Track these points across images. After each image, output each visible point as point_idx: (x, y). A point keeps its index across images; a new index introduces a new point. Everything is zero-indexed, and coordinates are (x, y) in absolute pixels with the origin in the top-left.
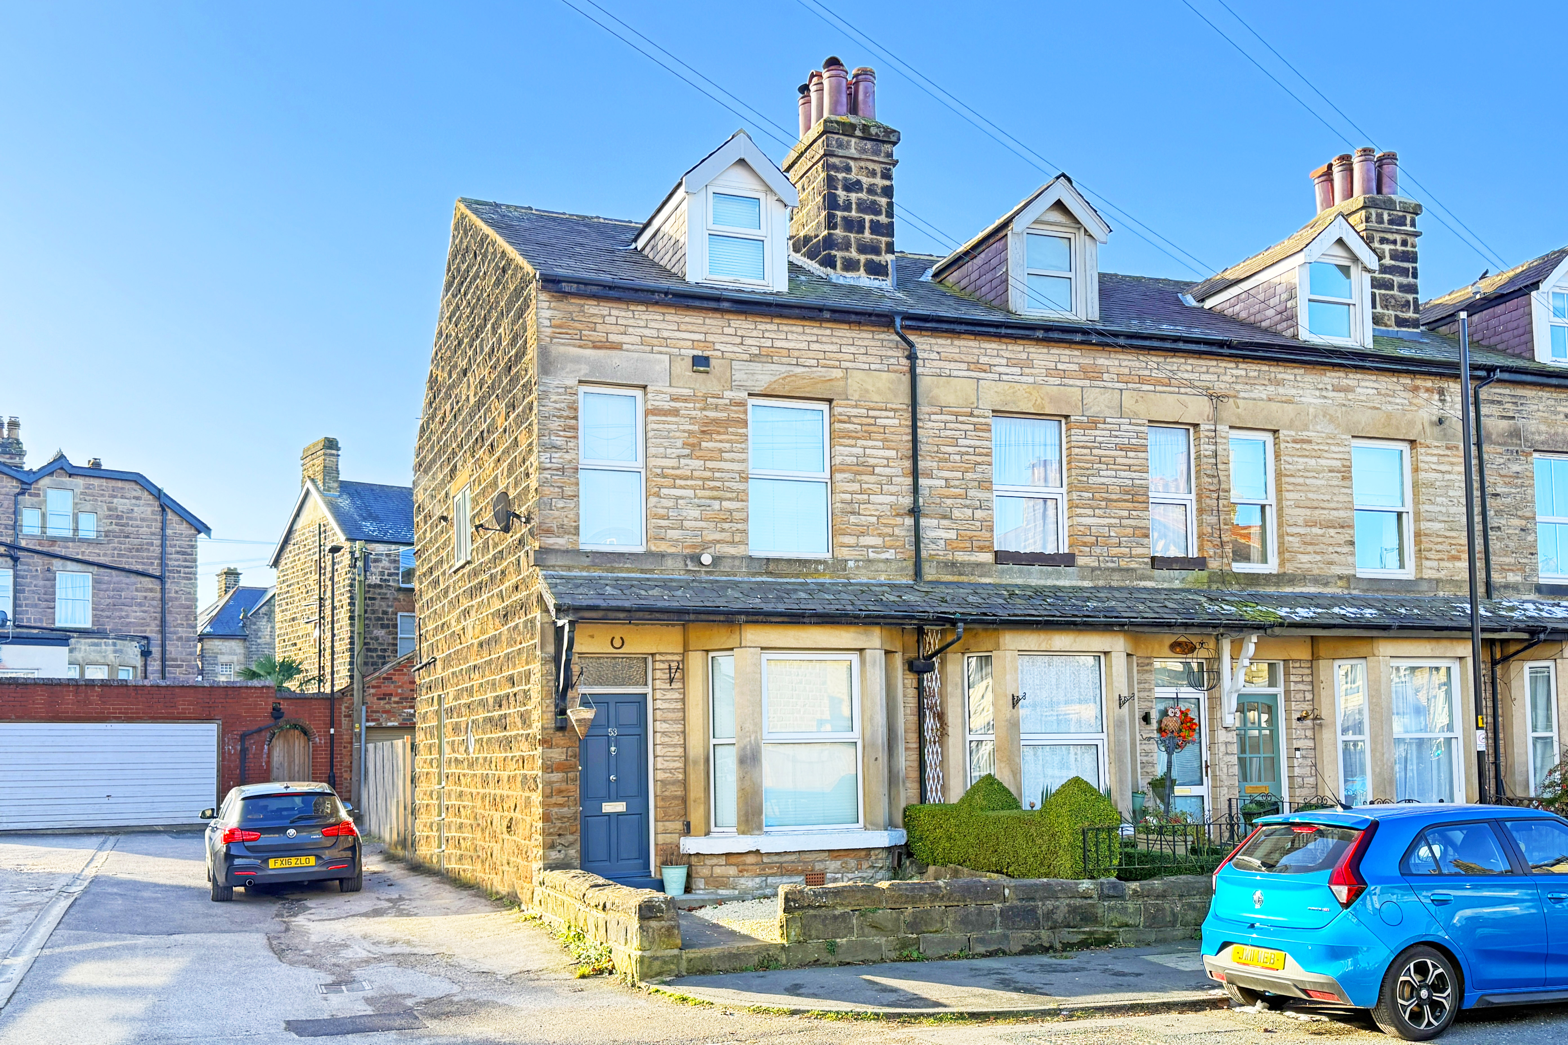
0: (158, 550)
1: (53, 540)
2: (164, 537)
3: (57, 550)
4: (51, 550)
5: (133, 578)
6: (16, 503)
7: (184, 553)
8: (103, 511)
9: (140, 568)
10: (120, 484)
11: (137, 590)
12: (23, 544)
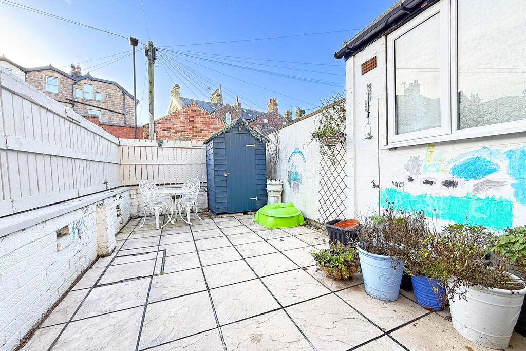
0: (123, 106)
1: (87, 100)
2: (124, 102)
3: (88, 103)
4: (86, 103)
5: (115, 114)
6: (73, 87)
7: (131, 108)
8: (104, 92)
9: (117, 111)
10: (109, 85)
11: (116, 117)
12: (76, 100)
